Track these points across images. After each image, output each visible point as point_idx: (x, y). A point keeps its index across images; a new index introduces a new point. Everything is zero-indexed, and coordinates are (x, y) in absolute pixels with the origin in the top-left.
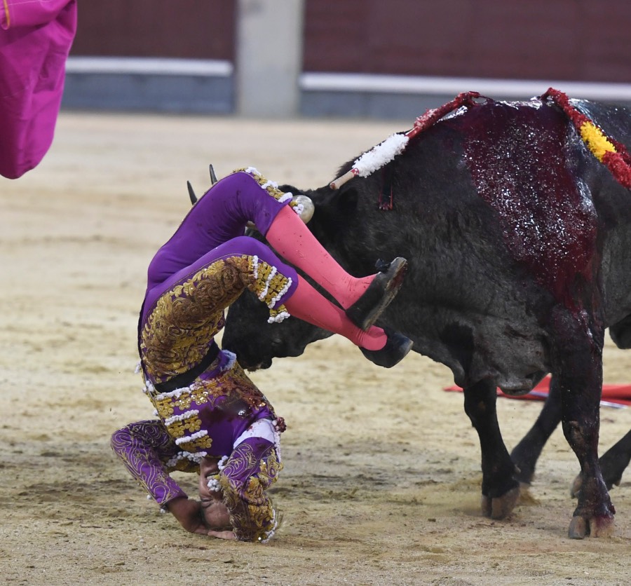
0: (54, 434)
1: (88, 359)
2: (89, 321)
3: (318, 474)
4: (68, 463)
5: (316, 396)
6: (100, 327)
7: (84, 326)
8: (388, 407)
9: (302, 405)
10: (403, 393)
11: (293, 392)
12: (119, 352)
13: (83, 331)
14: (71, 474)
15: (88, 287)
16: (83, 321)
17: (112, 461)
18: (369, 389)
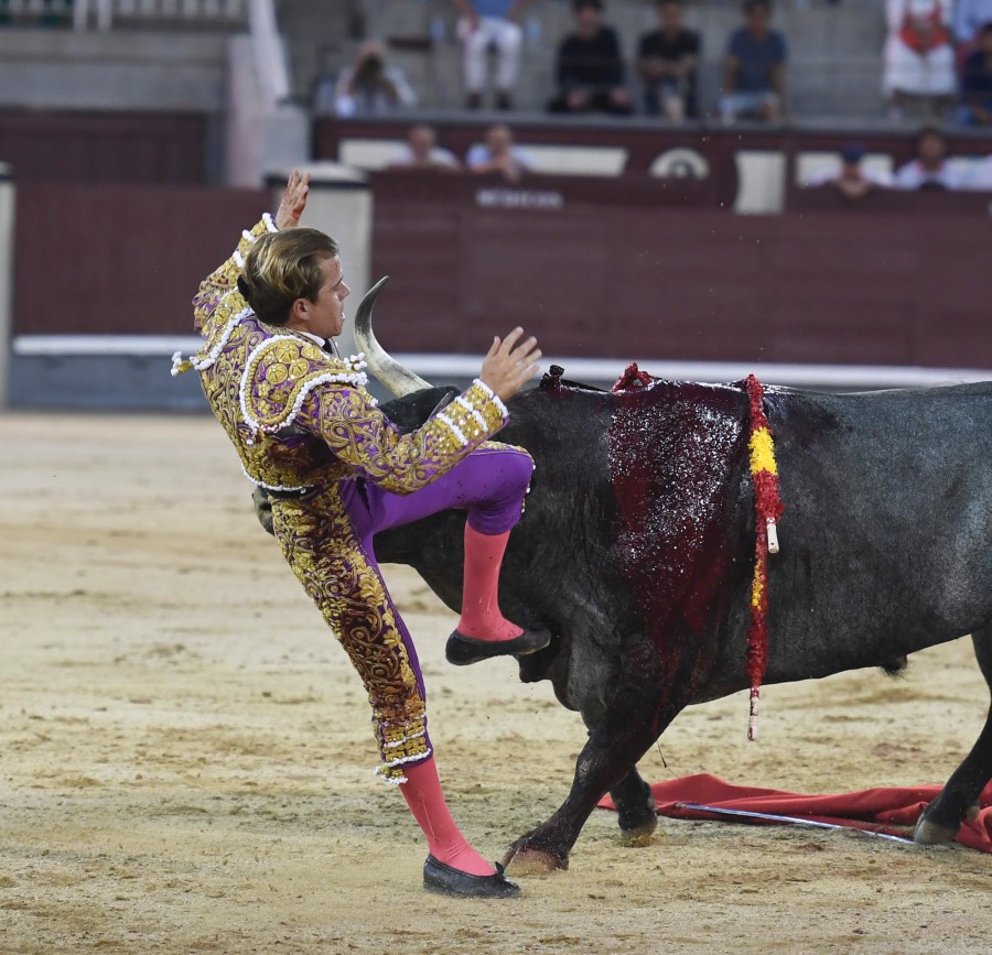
0: (20, 876)
1: (67, 767)
2: (68, 714)
3: (399, 929)
4: (41, 919)
5: (395, 816)
6: (86, 721)
7: (61, 720)
8: (500, 831)
9: (376, 830)
10: (520, 811)
11: (363, 811)
12: (111, 757)
13: (59, 726)
14: (45, 934)
15: (68, 664)
16: (59, 712)
17: (103, 915)
18: (472, 805)
